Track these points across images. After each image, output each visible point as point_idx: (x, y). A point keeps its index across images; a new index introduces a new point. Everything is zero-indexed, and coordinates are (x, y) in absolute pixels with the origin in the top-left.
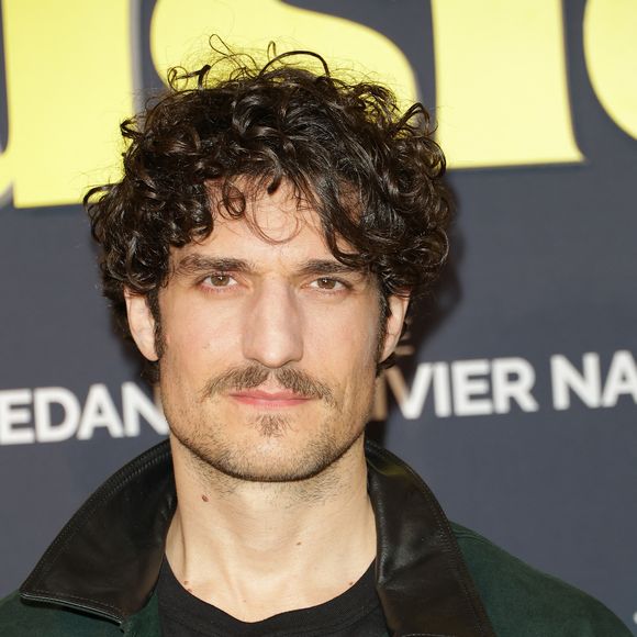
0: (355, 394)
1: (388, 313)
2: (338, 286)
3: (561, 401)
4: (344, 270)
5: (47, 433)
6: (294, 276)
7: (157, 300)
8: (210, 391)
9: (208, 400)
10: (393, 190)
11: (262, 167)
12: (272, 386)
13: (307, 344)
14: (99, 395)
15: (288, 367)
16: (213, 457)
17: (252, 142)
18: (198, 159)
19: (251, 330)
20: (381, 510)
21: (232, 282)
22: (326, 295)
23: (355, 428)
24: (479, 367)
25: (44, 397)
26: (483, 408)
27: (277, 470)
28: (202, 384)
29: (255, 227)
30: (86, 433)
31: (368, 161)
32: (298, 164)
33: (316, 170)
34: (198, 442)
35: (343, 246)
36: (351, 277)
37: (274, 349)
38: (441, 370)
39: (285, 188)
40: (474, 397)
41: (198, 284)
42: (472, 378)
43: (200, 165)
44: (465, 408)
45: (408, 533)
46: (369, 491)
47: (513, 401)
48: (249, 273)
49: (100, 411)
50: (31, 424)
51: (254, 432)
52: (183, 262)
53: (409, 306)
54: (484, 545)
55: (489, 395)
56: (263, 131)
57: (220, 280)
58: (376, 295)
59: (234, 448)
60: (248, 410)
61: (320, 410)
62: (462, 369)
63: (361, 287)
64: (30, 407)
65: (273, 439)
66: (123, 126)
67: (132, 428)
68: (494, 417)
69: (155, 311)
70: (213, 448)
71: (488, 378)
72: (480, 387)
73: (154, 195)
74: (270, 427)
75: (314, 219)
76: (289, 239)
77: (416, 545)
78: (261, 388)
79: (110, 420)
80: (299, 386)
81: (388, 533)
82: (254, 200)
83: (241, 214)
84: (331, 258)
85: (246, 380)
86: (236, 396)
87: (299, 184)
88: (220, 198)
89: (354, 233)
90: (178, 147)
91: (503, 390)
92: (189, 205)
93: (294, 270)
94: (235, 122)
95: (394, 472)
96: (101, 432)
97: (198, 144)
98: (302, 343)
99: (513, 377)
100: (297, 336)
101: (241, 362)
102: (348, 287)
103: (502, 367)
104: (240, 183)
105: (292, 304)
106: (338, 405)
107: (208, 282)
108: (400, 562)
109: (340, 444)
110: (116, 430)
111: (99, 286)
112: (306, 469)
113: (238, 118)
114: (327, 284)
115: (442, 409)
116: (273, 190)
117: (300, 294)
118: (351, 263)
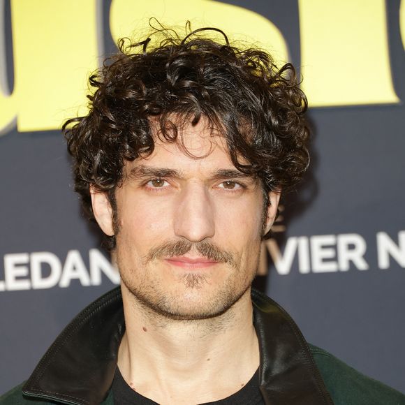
1: (268, 204)
2: (237, 186)
3: (383, 263)
4: (242, 176)
5: (39, 283)
6: (209, 180)
7: (114, 196)
8: (151, 257)
9: (150, 263)
10: (275, 122)
11: (187, 108)
12: (194, 254)
13: (217, 225)
14: (74, 257)
15: (204, 242)
16: (154, 301)
17: (180, 91)
18: (144, 103)
19: (179, 216)
20: (262, 336)
21: (166, 184)
22: (228, 192)
23: (248, 282)
24: (329, 240)
25: (37, 259)
26: (331, 267)
27: (197, 311)
28: (146, 253)
29: (183, 148)
30: (65, 283)
31: (258, 102)
32: (211, 105)
33: (223, 109)
34: (143, 291)
35: (242, 160)
36: (246, 180)
37: (196, 230)
38: (303, 242)
39: (203, 121)
40: (325, 260)
41: (144, 185)
42: (324, 247)
43: (147, 107)
44: (319, 267)
45: (280, 351)
46: (255, 323)
47: (351, 263)
48: (178, 178)
49: (74, 268)
50: (28, 277)
51: (183, 285)
52: (133, 171)
53: (280, 199)
54: (331, 359)
55: (335, 259)
56: (188, 83)
57: (158, 183)
58: (261, 192)
59: (168, 296)
60: (178, 270)
62: (318, 241)
63: (252, 187)
64: (28, 265)
65: (195, 290)
66: (91, 79)
67: (96, 280)
68: (339, 274)
69: (113, 203)
70: (153, 295)
71: (335, 247)
72: (329, 253)
73: (114, 126)
74: (193, 281)
75: (222, 142)
76: (206, 156)
77: (286, 359)
78: (187, 255)
79: (81, 274)
80: (212, 254)
81: (267, 351)
82: (182, 129)
83: (174, 140)
84: (233, 168)
85: (176, 250)
86: (169, 260)
87: (213, 119)
88: (159, 128)
89: (249, 151)
90: (131, 94)
91: (345, 256)
92: (139, 133)
93: (209, 176)
94: (169, 77)
95: (269, 310)
96: (75, 282)
97: (145, 92)
98: (214, 224)
99: (351, 247)
100: (211, 220)
102: (244, 187)
103: (344, 240)
104: (172, 117)
105: (208, 199)
106: (237, 266)
107: (150, 184)
108: (276, 371)
109: (238, 292)
110: (85, 281)
111: (72, 185)
112: (217, 309)
113: (170, 74)
114: (230, 185)
115: (304, 268)
116: (195, 123)
117: (212, 192)
118: (246, 171)
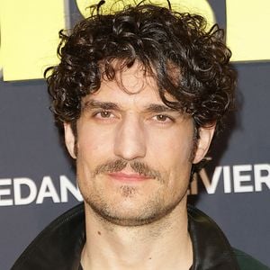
0: (176, 178)
2: (168, 119)
5: (19, 201)
6: (142, 112)
8: (97, 172)
10: (197, 68)
12: (128, 171)
13: (148, 149)
14: (47, 181)
15: (137, 160)
18: (90, 48)
21: (112, 116)
22: (161, 124)
25: (18, 182)
26: (249, 189)
28: (94, 167)
29: (121, 85)
30: (40, 201)
32: (147, 54)
35: (168, 97)
36: (174, 114)
38: (227, 169)
39: (137, 65)
40: (243, 184)
41: (94, 116)
43: (92, 51)
44: (238, 189)
46: (189, 230)
48: (119, 110)
49: (47, 190)
50: (11, 196)
55: (252, 183)
56: (128, 34)
57: (105, 115)
60: (117, 183)
61: (155, 185)
62: (237, 169)
64: (11, 187)
65: (128, 198)
66: (60, 32)
68: (254, 192)
71: (251, 173)
73: (70, 68)
74: (127, 192)
76: (139, 92)
78: (123, 171)
79: (53, 194)
80: (143, 171)
82: (121, 72)
83: (113, 78)
84: (161, 103)
85: (115, 167)
86: (111, 175)
88: (104, 69)
89: (174, 90)
90: (81, 42)
92: (87, 73)
93: (142, 109)
94: (115, 29)
96: (48, 200)
97: (91, 41)
101: (113, 158)
102: (173, 120)
107: (99, 115)
113: (116, 28)
114: (162, 118)
115: (227, 189)
116: (130, 65)
117: (146, 123)
118: (174, 107)
